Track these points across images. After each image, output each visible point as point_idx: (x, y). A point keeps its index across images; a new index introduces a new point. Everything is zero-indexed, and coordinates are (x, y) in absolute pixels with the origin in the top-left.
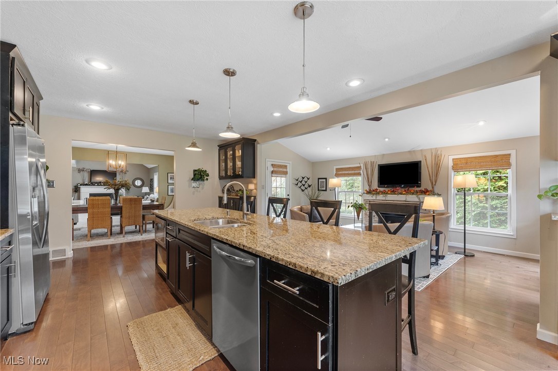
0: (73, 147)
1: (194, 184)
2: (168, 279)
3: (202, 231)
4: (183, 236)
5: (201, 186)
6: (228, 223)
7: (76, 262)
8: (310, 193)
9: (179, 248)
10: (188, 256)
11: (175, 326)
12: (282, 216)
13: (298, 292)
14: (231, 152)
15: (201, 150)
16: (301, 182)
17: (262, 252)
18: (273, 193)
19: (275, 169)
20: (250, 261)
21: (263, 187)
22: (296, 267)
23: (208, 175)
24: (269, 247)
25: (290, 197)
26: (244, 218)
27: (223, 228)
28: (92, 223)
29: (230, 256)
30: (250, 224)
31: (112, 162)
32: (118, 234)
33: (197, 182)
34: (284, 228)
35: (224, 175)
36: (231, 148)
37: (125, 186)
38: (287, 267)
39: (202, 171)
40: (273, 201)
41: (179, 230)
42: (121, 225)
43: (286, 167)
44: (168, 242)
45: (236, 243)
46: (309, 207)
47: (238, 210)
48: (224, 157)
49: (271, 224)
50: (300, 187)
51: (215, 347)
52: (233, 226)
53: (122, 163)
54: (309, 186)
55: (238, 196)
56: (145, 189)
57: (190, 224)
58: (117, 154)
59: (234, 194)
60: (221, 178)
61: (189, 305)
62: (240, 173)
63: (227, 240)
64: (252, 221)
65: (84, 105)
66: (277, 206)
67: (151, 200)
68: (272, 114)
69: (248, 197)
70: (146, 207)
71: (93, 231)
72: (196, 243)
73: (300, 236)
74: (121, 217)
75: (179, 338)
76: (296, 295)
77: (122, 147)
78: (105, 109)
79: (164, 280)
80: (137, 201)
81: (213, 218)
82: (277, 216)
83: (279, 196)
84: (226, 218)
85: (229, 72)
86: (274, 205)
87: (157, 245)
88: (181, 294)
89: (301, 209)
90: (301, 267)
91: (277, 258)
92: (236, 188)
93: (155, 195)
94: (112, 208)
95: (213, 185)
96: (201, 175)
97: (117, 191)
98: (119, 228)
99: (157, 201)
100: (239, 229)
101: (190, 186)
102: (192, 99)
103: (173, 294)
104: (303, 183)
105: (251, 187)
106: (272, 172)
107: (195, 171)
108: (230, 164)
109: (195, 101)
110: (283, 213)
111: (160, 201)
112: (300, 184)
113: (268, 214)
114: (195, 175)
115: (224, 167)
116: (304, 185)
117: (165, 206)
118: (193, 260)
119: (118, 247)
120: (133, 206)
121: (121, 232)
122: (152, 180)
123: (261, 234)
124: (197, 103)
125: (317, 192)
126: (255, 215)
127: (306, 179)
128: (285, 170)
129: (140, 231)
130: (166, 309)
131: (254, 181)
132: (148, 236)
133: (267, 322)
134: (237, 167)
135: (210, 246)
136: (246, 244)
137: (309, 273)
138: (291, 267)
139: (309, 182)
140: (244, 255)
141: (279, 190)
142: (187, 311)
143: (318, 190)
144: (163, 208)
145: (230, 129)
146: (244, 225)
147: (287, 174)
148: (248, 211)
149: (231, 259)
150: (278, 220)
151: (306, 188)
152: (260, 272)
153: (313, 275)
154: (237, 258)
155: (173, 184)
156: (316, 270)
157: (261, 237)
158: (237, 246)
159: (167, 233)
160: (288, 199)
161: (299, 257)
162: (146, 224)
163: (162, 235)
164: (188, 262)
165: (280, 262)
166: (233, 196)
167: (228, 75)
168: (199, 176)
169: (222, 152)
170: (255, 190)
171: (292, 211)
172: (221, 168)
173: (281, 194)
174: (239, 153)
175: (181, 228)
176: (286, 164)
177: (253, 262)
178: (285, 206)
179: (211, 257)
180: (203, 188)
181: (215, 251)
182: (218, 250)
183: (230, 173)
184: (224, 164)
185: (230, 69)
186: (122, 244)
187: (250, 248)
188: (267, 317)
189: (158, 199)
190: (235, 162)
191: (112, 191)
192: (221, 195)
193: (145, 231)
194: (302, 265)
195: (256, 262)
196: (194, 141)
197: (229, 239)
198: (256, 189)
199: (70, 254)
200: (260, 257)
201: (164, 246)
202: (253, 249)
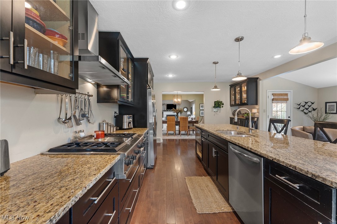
0: (162, 95)
1: (215, 110)
2: (202, 161)
3: (223, 137)
4: (211, 139)
5: (219, 111)
6: (238, 134)
7: (164, 145)
8: (315, 116)
9: (208, 145)
10: (214, 150)
11: (207, 186)
12: (283, 133)
13: (298, 188)
14: (239, 89)
15: (220, 90)
16: (304, 106)
17: (266, 155)
18: (273, 115)
19: (276, 97)
20: (256, 159)
21: (265, 111)
22: (296, 169)
23: (223, 104)
24: (271, 152)
25: (291, 119)
26: (249, 132)
27: (235, 136)
28: (169, 128)
29: (241, 154)
30: (254, 136)
31: (175, 100)
32: (178, 134)
33: (217, 109)
34: (285, 142)
35: (234, 104)
36: (239, 86)
37: (181, 111)
38: (288, 167)
39: (220, 102)
40: (273, 121)
41: (208, 135)
42: (179, 130)
43: (287, 95)
44: (202, 141)
45: (246, 146)
46: (313, 128)
47: (245, 127)
48: (234, 92)
49: (272, 138)
50: (303, 111)
51: (231, 206)
52: (242, 136)
53: (179, 100)
54: (314, 110)
55: (244, 117)
56: (189, 113)
57: (215, 132)
58: (177, 96)
59: (241, 116)
60: (231, 105)
61: (215, 178)
62: (246, 102)
63: (239, 144)
64: (256, 134)
65: (167, 76)
66: (277, 125)
67: (192, 119)
68: (273, 57)
69: (253, 118)
70: (190, 122)
71: (169, 132)
72: (218, 143)
73: (302, 149)
74: (179, 126)
75: (209, 193)
76: (296, 190)
77: (180, 92)
78: (174, 76)
79: (200, 161)
80: (186, 119)
81: (228, 130)
82: (277, 132)
83: (280, 117)
84: (236, 131)
85: (238, 39)
86: (275, 124)
87: (196, 142)
88: (210, 171)
89: (304, 129)
90: (301, 170)
91: (279, 160)
92: (242, 112)
93: (193, 116)
94: (176, 122)
95: (227, 110)
96: (219, 104)
97: (177, 113)
98: (178, 132)
99: (195, 119)
100: (246, 138)
101: (212, 111)
102: (214, 61)
103: (205, 169)
104: (306, 107)
105: (254, 111)
106: (273, 100)
107: (215, 102)
108: (238, 96)
109: (216, 62)
110: (284, 131)
111: (196, 119)
112: (302, 108)
113: (269, 130)
114: (215, 104)
115: (233, 98)
116: (307, 109)
117: (199, 122)
118: (216, 153)
119: (178, 140)
120: (184, 121)
121: (179, 134)
122: (192, 108)
123: (264, 143)
124: (217, 63)
125: (324, 115)
126: (258, 130)
127: (309, 104)
128: (285, 97)
129: (187, 134)
130: (202, 176)
131: (257, 107)
132: (191, 137)
133: (270, 202)
134: (243, 98)
135: (227, 146)
136: (253, 148)
137: (310, 176)
138: (291, 168)
139: (314, 106)
140: (251, 155)
141: (279, 113)
142: (214, 181)
143: (326, 113)
144: (198, 123)
145: (239, 75)
146: (250, 136)
147: (288, 100)
148: (253, 127)
149: (241, 155)
150: (279, 136)
151: (309, 112)
152: (264, 167)
153: (314, 178)
154: (245, 155)
155: (203, 110)
156: (317, 174)
157: (265, 145)
158: (246, 148)
159: (202, 136)
160: (289, 121)
161: (299, 163)
162: (190, 131)
163: (199, 137)
164: (214, 154)
165: (281, 163)
166: (241, 117)
167: (238, 41)
168: (218, 105)
169: (233, 89)
170: (257, 114)
171: (293, 130)
172: (232, 99)
173: (282, 115)
174: (244, 88)
175: (209, 134)
176: (287, 93)
177: (258, 160)
178: (286, 126)
179: (228, 153)
180: (220, 112)
181: (231, 150)
182: (233, 149)
183: (238, 102)
184: (233, 97)
185: (239, 37)
186: (179, 140)
187: (256, 151)
188: (270, 199)
189: (195, 118)
190: (242, 94)
191: (175, 114)
192: (232, 116)
193: (190, 135)
194: (302, 168)
195: (260, 160)
196: (216, 85)
197: (240, 143)
198: (258, 112)
199: (162, 141)
200: (264, 157)
201: (200, 143)
202: (258, 152)
